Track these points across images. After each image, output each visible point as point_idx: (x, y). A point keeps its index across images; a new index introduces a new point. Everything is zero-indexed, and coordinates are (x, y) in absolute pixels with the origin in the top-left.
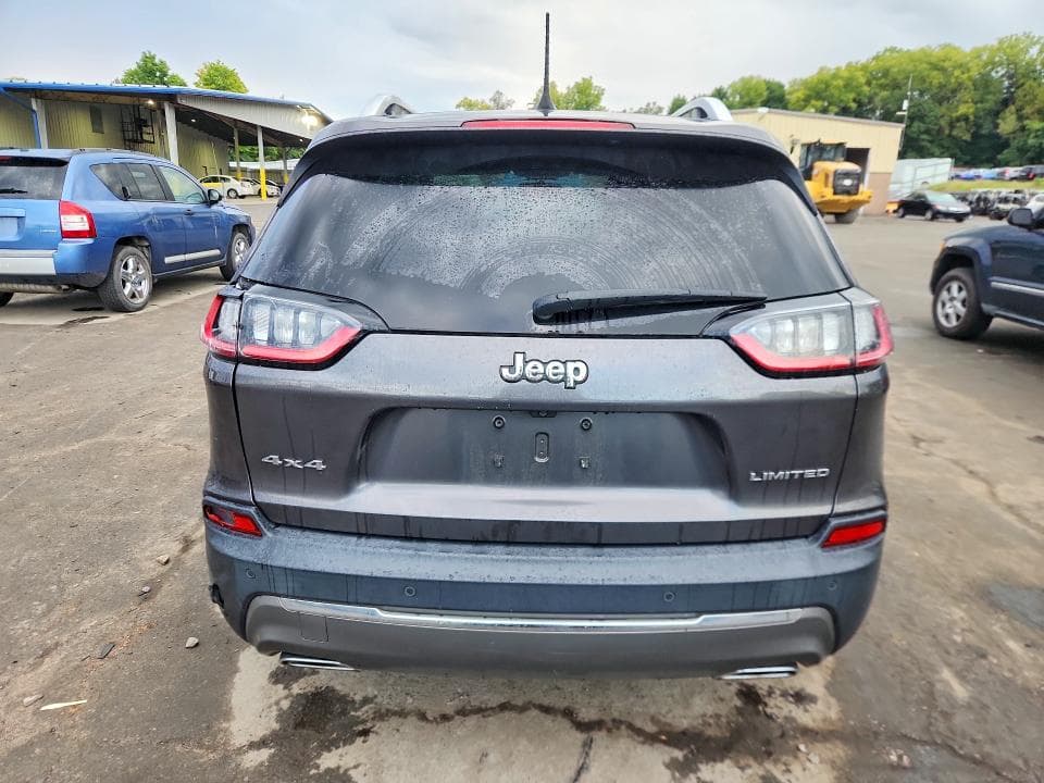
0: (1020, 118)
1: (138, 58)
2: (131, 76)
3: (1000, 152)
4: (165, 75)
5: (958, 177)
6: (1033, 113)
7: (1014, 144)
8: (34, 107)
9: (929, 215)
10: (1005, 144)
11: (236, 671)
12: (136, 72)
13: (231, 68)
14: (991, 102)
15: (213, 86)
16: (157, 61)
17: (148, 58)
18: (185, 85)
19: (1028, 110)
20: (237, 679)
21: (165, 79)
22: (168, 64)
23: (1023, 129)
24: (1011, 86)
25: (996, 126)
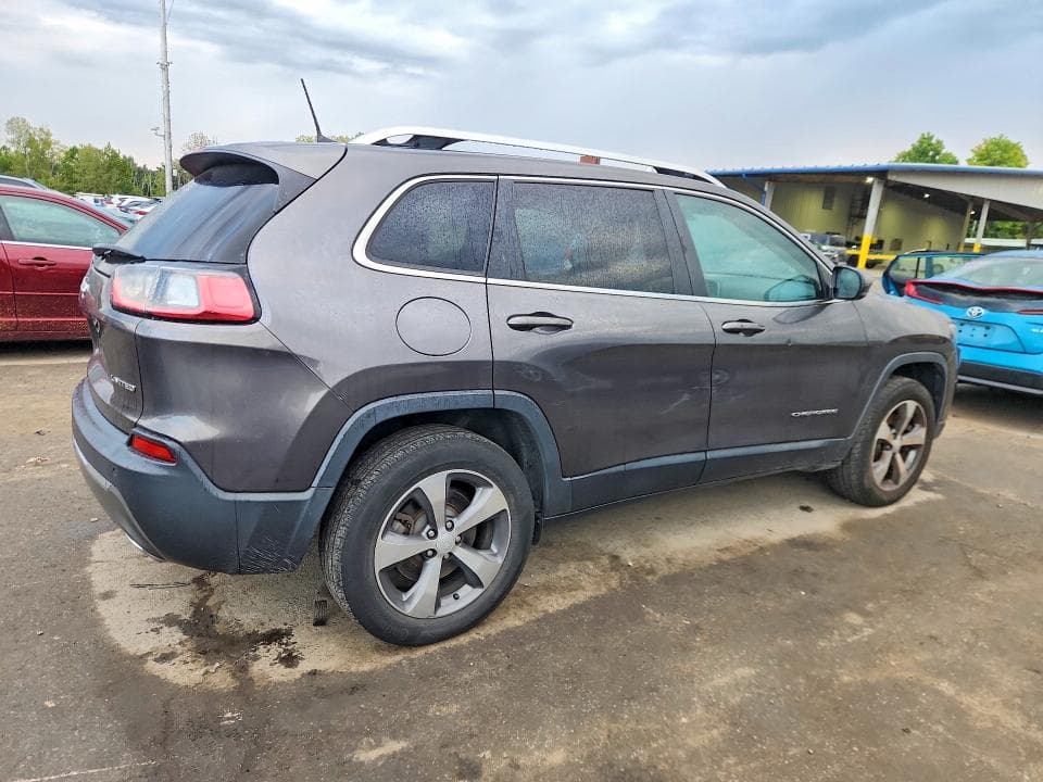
1: (915, 140)
2: (905, 156)
4: (938, 154)
8: (766, 189)
12: (909, 154)
13: (1014, 141)
15: (988, 161)
16: (934, 141)
17: (926, 140)
18: (957, 162)
21: (937, 158)
22: (944, 143)
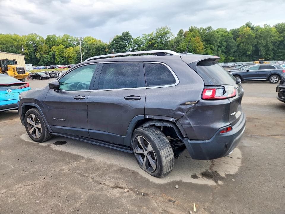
0: (40, 54)
3: (39, 62)
5: (35, 69)
6: (43, 53)
7: (41, 60)
9: (40, 78)
10: (39, 60)
11: (191, 183)
14: (32, 50)
19: (42, 52)
20: (192, 182)
23: (42, 57)
24: (35, 46)
25: (36, 56)
